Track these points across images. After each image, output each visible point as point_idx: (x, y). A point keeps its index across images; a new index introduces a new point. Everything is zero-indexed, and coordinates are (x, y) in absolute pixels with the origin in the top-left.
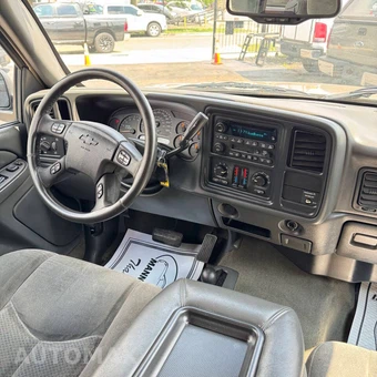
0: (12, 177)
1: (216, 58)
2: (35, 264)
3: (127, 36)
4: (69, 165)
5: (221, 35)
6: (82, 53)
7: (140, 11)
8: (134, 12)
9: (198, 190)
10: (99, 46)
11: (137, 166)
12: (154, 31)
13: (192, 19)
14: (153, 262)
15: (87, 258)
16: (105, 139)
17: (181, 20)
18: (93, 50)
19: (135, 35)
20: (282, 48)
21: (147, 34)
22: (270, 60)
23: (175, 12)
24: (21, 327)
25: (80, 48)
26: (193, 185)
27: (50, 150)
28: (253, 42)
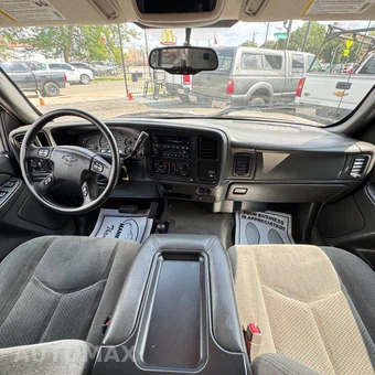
0: (11, 192)
1: (130, 96)
2: (46, 246)
3: (68, 84)
4: (57, 177)
5: (130, 82)
6: (37, 97)
7: (73, 68)
8: (69, 69)
9: (147, 179)
10: (47, 92)
11: (109, 171)
12: (85, 81)
13: (109, 72)
14: (122, 225)
15: (77, 234)
16: (82, 157)
17: (102, 73)
18: (44, 95)
19: (73, 83)
20: (168, 89)
21: (81, 83)
22: (161, 96)
23: (98, 68)
24: (46, 291)
25: (34, 94)
26: (144, 177)
27: (38, 168)
28: (150, 86)
